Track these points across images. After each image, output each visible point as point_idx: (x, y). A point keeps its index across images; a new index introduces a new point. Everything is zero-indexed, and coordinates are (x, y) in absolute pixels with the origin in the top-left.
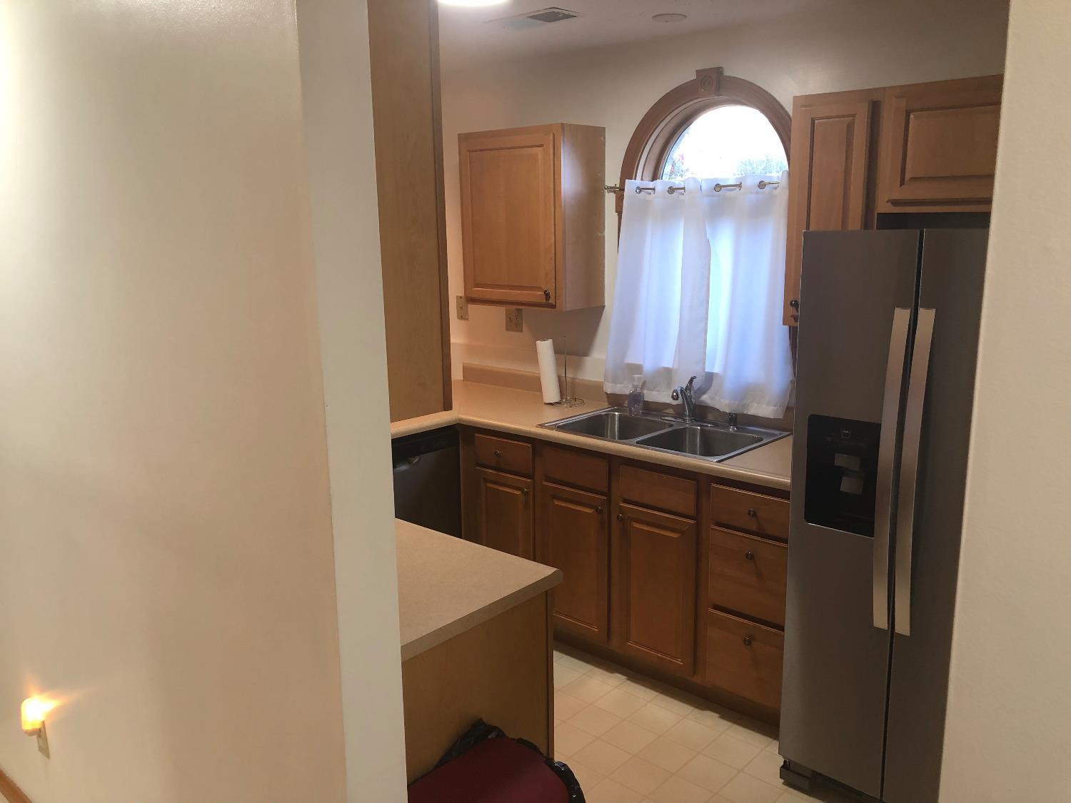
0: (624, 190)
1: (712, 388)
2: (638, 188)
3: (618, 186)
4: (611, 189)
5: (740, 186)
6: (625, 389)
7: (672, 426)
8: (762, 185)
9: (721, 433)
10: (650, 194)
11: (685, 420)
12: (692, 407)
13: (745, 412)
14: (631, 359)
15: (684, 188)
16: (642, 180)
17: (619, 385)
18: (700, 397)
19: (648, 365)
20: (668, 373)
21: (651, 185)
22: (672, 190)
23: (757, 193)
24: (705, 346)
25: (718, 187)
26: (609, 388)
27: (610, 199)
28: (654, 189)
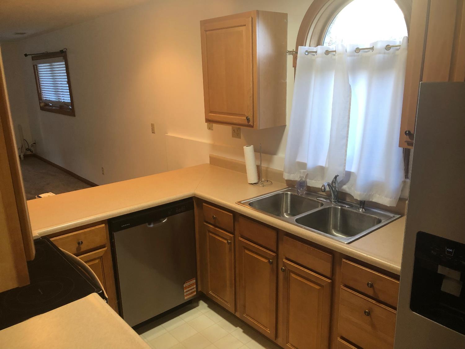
0: (297, 53)
1: (350, 182)
2: (307, 51)
3: (295, 50)
4: (290, 52)
5: (372, 49)
6: (295, 177)
7: (322, 205)
8: (388, 47)
9: (354, 212)
10: (314, 55)
11: (331, 201)
12: (336, 194)
13: (371, 200)
14: (299, 159)
15: (335, 51)
16: (310, 46)
17: (292, 175)
18: (342, 186)
19: (310, 164)
20: (322, 170)
21: (314, 49)
22: (327, 52)
23: (385, 53)
24: (346, 155)
25: (358, 50)
26: (286, 176)
27: (290, 58)
28: (316, 52)
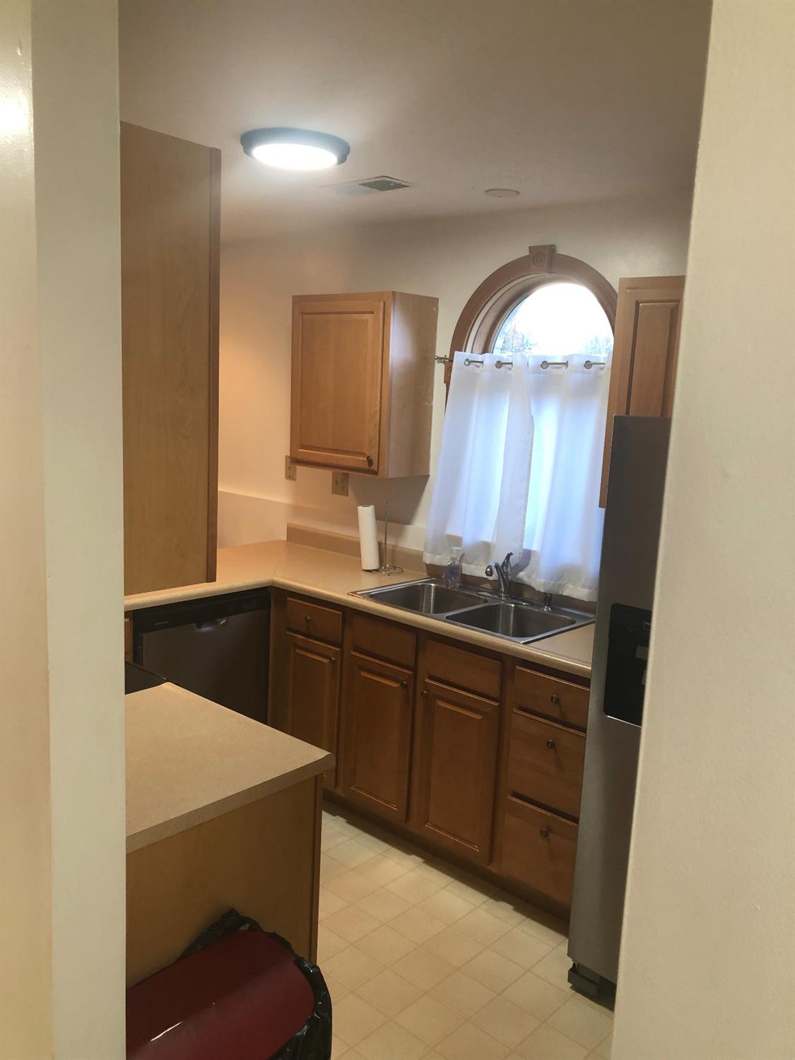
0: (452, 361)
1: (529, 566)
2: (467, 360)
3: (448, 357)
4: (441, 359)
5: (566, 364)
6: (443, 560)
7: (486, 601)
8: (588, 365)
9: (534, 612)
10: (478, 367)
11: (500, 596)
12: (507, 584)
13: (560, 593)
14: (452, 530)
15: (511, 363)
16: (472, 352)
17: (438, 556)
18: (517, 573)
19: (468, 538)
20: (486, 548)
21: (480, 358)
22: (499, 364)
23: (584, 372)
24: (524, 523)
25: (545, 364)
26: (428, 559)
27: (439, 369)
28: (482, 362)
